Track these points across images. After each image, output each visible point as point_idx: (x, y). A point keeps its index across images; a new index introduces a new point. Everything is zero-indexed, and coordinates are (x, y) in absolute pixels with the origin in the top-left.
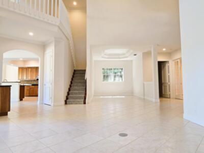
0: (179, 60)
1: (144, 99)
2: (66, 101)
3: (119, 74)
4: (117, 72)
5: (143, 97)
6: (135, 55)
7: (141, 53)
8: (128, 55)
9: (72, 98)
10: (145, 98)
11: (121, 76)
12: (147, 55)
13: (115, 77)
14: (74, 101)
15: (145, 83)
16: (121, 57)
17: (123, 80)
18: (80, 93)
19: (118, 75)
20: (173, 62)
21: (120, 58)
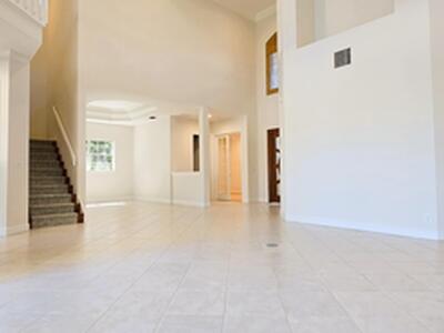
0: (227, 138)
1: (172, 204)
2: (30, 221)
3: (104, 154)
4: (101, 150)
5: (168, 201)
6: (153, 118)
7: (168, 117)
8: (131, 116)
9: (44, 211)
10: (175, 201)
11: (109, 160)
12: (179, 121)
13: (95, 159)
14: (51, 219)
15: (174, 174)
16: (114, 116)
17: (114, 167)
18: (57, 199)
19: (102, 157)
20: (217, 139)
21: (110, 119)
